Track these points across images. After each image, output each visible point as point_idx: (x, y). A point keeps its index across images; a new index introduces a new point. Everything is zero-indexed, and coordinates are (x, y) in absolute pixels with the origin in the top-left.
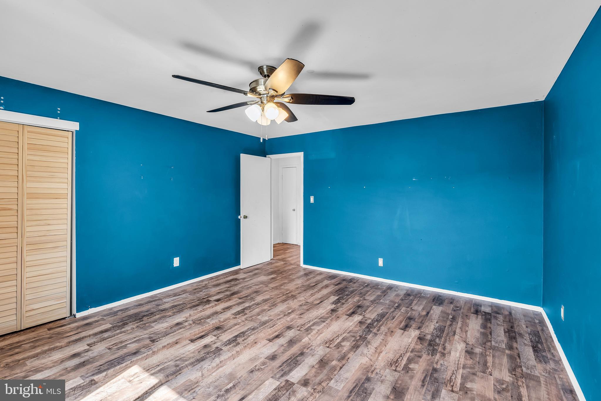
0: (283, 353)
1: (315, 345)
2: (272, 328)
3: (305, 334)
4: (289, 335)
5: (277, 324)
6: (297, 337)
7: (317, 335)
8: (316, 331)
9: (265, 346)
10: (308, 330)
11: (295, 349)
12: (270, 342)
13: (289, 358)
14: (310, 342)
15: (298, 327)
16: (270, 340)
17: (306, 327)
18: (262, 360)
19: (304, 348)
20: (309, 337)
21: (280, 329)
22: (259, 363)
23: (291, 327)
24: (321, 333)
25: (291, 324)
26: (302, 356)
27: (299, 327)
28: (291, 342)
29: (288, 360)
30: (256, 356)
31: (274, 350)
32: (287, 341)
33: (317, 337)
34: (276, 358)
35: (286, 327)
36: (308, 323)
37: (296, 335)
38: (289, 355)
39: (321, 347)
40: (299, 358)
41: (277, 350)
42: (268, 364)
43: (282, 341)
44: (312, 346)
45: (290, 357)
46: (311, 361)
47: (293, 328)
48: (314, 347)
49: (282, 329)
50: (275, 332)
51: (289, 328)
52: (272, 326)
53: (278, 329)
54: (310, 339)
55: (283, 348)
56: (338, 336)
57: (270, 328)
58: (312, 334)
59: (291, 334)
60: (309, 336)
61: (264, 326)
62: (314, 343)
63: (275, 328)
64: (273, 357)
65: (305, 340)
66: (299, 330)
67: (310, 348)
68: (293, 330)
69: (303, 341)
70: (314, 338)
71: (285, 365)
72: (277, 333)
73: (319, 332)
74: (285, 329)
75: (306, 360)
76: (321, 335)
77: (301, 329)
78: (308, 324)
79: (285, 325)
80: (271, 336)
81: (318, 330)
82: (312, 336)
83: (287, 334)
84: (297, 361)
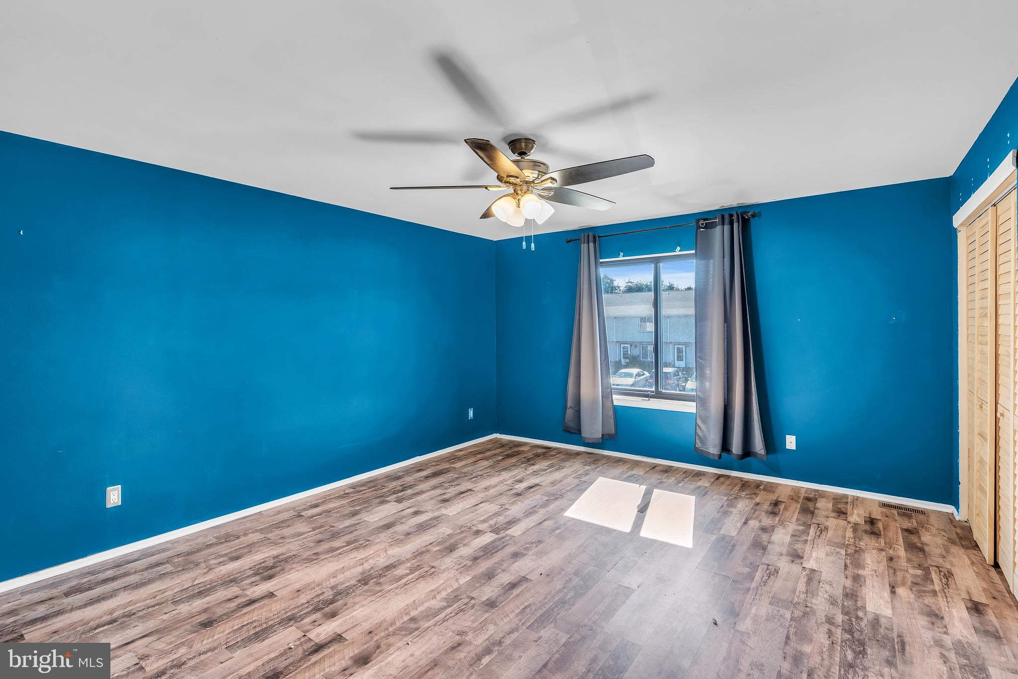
0: (503, 561)
1: (451, 570)
2: (526, 604)
3: (463, 589)
4: (492, 589)
5: (517, 615)
6: (478, 584)
7: (441, 587)
8: (438, 597)
9: (531, 569)
10: (454, 598)
11: (484, 566)
12: (524, 577)
13: (495, 554)
14: (458, 576)
15: (473, 607)
16: (524, 579)
17: (456, 605)
18: (531, 553)
19: (470, 566)
20: (457, 584)
21: (508, 602)
22: (533, 549)
23: (487, 605)
24: (433, 591)
25: (487, 615)
26: (476, 556)
27: (470, 605)
28: (489, 575)
29: (496, 552)
30: (541, 558)
31: (517, 564)
32: (496, 578)
33: (444, 583)
34: (512, 555)
35: (498, 606)
36: (448, 617)
37: (479, 589)
38: (493, 558)
39: (443, 568)
40: (481, 554)
41: (511, 565)
42: (521, 548)
43: (505, 578)
44: (457, 570)
45: (493, 555)
46: (465, 551)
47: (483, 603)
48: (455, 568)
49: (506, 602)
50: (518, 595)
51: (491, 604)
52: (528, 610)
53: (514, 601)
54: (457, 580)
55: (503, 567)
56: (406, 584)
57: (529, 605)
58: (449, 590)
59: (489, 591)
60: (456, 586)
61: (545, 609)
62: (452, 573)
63: (521, 605)
64: (516, 556)
65: (465, 579)
66: (472, 598)
67: (461, 566)
68: (484, 599)
69: (468, 578)
70: (449, 582)
71: (500, 547)
72: (516, 592)
73: (433, 594)
74: (500, 602)
75: (472, 552)
76: (433, 587)
77: (466, 600)
78: (450, 612)
79: (500, 611)
80: (524, 586)
81: (434, 597)
82: (452, 586)
83: (496, 590)
84: (483, 551)
